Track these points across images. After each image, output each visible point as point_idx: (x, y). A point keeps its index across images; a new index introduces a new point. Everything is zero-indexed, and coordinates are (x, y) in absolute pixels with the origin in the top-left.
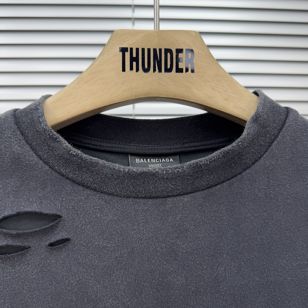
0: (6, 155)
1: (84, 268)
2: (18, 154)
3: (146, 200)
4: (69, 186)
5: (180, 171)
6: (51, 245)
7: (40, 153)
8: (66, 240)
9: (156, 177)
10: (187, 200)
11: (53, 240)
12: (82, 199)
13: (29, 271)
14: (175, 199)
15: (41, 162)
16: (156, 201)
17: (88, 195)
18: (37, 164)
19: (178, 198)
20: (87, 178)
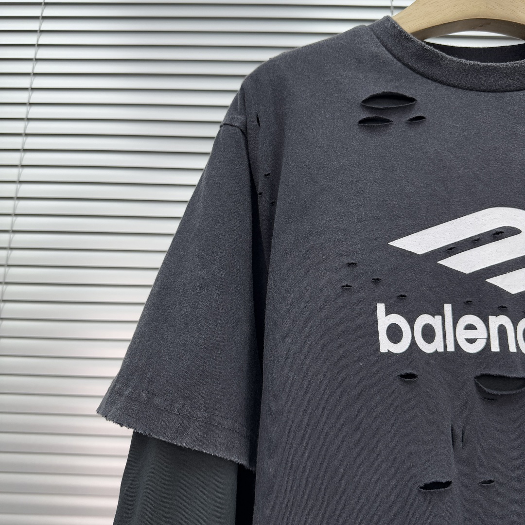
0: (366, 53)
1: (438, 141)
2: (376, 53)
3: (486, 94)
4: (420, 79)
5: (518, 66)
6: (411, 120)
7: (395, 52)
8: (421, 118)
9: (497, 71)
10: (523, 94)
11: (411, 117)
12: (431, 89)
13: (392, 140)
14: (512, 93)
15: (395, 60)
16: (495, 94)
17: (437, 87)
18: (393, 61)
19: (515, 93)
20: (436, 72)
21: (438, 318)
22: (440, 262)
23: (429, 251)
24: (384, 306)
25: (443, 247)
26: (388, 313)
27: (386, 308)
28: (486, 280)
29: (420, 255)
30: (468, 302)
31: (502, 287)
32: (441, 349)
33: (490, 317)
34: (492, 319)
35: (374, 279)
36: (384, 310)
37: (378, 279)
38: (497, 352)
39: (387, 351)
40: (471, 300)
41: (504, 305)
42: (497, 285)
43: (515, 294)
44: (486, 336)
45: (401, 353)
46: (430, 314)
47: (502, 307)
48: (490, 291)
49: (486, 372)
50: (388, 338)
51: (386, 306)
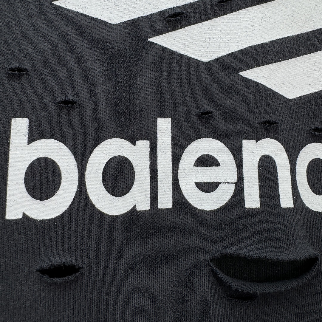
21: (144, 145)
22: (153, 40)
23: (132, 18)
24: (28, 124)
25: (160, 13)
26: (33, 137)
27: (30, 127)
28: (241, 73)
29: (113, 25)
30: (204, 114)
31: (269, 87)
32: (144, 205)
33: (245, 142)
34: (248, 145)
35: (12, 70)
36: (27, 130)
37: (20, 70)
38: (256, 209)
39: (20, 217)
40: (209, 110)
41: (272, 119)
42: (259, 81)
43: (295, 100)
44: (234, 178)
45: (51, 220)
46: (125, 138)
47: (269, 122)
48: (246, 92)
49: (233, 250)
50: (27, 189)
51: (30, 122)
